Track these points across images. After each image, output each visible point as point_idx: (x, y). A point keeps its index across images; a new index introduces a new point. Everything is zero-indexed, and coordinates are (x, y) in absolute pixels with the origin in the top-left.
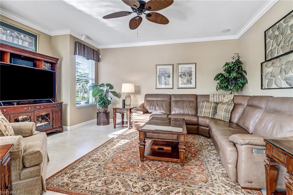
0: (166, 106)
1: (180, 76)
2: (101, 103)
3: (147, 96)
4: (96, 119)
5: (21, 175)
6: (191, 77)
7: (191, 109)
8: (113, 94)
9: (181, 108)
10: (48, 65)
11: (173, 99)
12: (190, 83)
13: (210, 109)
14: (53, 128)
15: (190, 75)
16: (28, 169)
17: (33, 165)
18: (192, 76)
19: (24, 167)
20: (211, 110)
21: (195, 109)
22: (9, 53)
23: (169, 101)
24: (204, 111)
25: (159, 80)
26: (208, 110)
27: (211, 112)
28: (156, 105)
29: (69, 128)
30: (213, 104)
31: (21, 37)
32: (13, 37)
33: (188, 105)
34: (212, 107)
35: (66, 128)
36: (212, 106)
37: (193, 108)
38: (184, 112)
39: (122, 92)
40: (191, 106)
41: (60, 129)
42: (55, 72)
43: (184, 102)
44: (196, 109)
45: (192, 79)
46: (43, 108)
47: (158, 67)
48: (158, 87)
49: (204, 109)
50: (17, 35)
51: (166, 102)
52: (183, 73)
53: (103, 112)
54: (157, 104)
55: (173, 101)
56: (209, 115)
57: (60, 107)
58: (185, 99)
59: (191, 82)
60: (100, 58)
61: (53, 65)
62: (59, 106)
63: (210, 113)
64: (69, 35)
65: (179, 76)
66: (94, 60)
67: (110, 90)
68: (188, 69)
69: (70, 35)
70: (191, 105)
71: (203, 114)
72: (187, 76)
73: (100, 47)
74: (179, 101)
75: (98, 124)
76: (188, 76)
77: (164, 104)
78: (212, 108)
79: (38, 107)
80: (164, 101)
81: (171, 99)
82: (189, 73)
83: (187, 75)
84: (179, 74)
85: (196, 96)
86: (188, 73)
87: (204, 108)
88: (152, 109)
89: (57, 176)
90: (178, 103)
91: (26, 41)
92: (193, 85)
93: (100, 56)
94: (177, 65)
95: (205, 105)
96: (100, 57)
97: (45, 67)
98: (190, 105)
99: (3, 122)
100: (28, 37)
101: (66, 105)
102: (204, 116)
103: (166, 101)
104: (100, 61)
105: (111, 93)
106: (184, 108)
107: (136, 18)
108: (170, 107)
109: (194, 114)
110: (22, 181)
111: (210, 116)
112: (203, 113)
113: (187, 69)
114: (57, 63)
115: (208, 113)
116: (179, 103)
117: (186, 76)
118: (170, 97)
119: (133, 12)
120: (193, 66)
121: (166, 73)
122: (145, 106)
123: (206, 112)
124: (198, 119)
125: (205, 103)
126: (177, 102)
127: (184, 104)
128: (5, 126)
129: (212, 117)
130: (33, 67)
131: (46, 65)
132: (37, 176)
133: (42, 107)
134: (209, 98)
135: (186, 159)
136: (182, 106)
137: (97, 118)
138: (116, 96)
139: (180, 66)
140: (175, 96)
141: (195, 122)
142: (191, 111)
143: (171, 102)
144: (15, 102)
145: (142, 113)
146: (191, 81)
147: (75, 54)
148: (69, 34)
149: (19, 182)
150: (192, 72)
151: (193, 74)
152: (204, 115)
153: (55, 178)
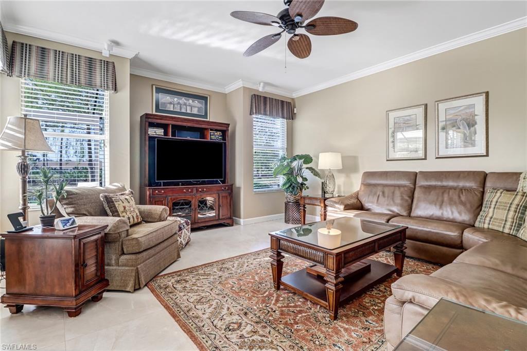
0: (402, 199)
1: (443, 129)
2: (287, 186)
3: (368, 175)
4: (284, 214)
5: (120, 261)
6: (472, 129)
7: (462, 208)
8: (312, 172)
9: (435, 204)
10: (219, 133)
11: (421, 182)
12: (472, 144)
13: (509, 210)
14: (220, 219)
15: (471, 124)
16: (125, 256)
17: (131, 252)
18: (476, 126)
19: (123, 253)
20: (511, 214)
21: (474, 208)
22: (171, 126)
23: (412, 186)
24: (490, 215)
25: (393, 142)
26: (500, 214)
27: (510, 220)
28: (381, 193)
29: (242, 221)
30: (519, 197)
31: (189, 103)
32: (181, 105)
33: (456, 198)
34: (514, 206)
35: (240, 221)
36: (516, 202)
37: (468, 206)
38: (442, 214)
39: (319, 168)
40: (461, 201)
41: (229, 221)
42: (225, 143)
43: (445, 189)
44: (478, 208)
45: (475, 133)
46: (206, 191)
47: (392, 115)
48: (391, 157)
49: (491, 210)
50: (185, 101)
51: (402, 189)
52: (450, 122)
53: (293, 203)
54: (383, 193)
55: (421, 187)
56: (504, 227)
57: (230, 191)
58: (451, 183)
59: (474, 141)
60: (295, 114)
61: (224, 133)
62: (228, 190)
63: (506, 221)
64: (242, 89)
65: (440, 129)
66: (283, 117)
67: (305, 166)
68: (466, 108)
69: (244, 87)
70: (463, 198)
71: (487, 221)
72: (461, 127)
73: (294, 96)
74: (435, 187)
75: (286, 222)
76: (465, 128)
77: (398, 193)
78: (513, 209)
79: (200, 190)
80: (399, 186)
81: (415, 184)
82: (467, 119)
83: (463, 124)
84: (441, 125)
85: (483, 177)
86: (463, 119)
87: (493, 206)
88: (372, 202)
89: (170, 275)
90: (430, 192)
91: (195, 107)
92: (480, 149)
93: (295, 109)
94: (436, 103)
95: (495, 200)
96: (295, 112)
97: (215, 137)
98: (459, 197)
99: (123, 203)
100: (196, 102)
101: (239, 188)
102: (488, 228)
103: (404, 186)
104: (295, 118)
105: (308, 170)
106: (444, 203)
107: (293, 39)
108: (410, 201)
109: (470, 220)
110: (120, 268)
111: (506, 231)
112: (488, 219)
113: (462, 110)
114: (228, 130)
115: (502, 220)
116: (432, 193)
117: (459, 128)
118: (413, 178)
119: (283, 32)
120: (479, 102)
121: (409, 125)
122: (359, 196)
123: (495, 219)
124: (463, 233)
125: (498, 194)
126: (428, 189)
127: (446, 196)
128: (125, 208)
129: (513, 232)
130: (200, 138)
131: (216, 134)
132: (132, 266)
133: (205, 189)
134: (518, 180)
135: (359, 311)
136: (440, 199)
137: (286, 212)
138: (317, 176)
139: (442, 107)
140: (427, 175)
141: (452, 239)
142: (460, 213)
143: (415, 189)
144: (181, 182)
145: (342, 207)
146: (473, 138)
147: (251, 113)
148: (242, 86)
149: (118, 268)
150: (476, 117)
151: (478, 121)
152: (491, 227)
153: (166, 277)
